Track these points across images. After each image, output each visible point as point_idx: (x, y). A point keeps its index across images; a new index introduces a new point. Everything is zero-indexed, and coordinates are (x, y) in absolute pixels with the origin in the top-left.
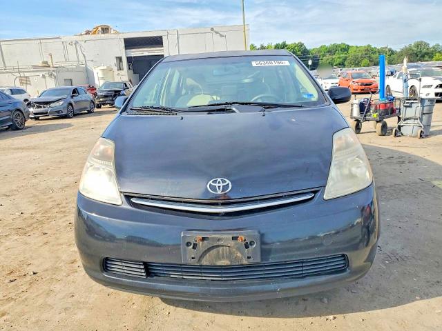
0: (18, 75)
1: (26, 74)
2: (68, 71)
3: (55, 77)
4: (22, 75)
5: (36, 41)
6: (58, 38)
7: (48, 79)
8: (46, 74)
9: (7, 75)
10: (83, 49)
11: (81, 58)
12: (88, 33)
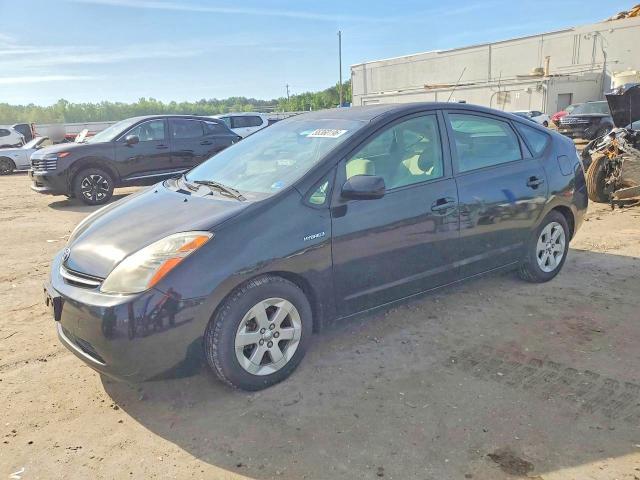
0: (497, 89)
1: (508, 88)
2: (569, 80)
3: (545, 91)
4: (502, 89)
5: (537, 39)
6: (570, 30)
7: (535, 94)
8: (533, 87)
9: (484, 90)
10: (605, 44)
11: (599, 58)
12: (622, 16)
